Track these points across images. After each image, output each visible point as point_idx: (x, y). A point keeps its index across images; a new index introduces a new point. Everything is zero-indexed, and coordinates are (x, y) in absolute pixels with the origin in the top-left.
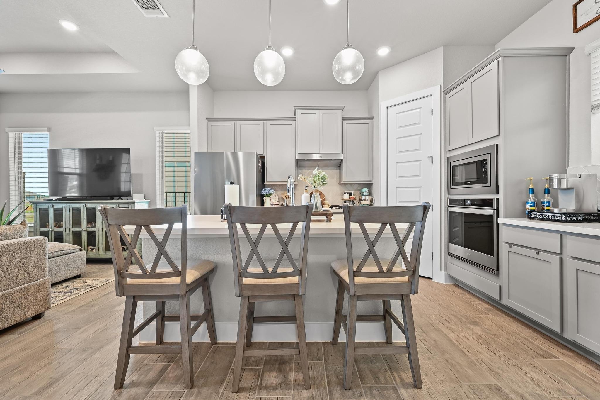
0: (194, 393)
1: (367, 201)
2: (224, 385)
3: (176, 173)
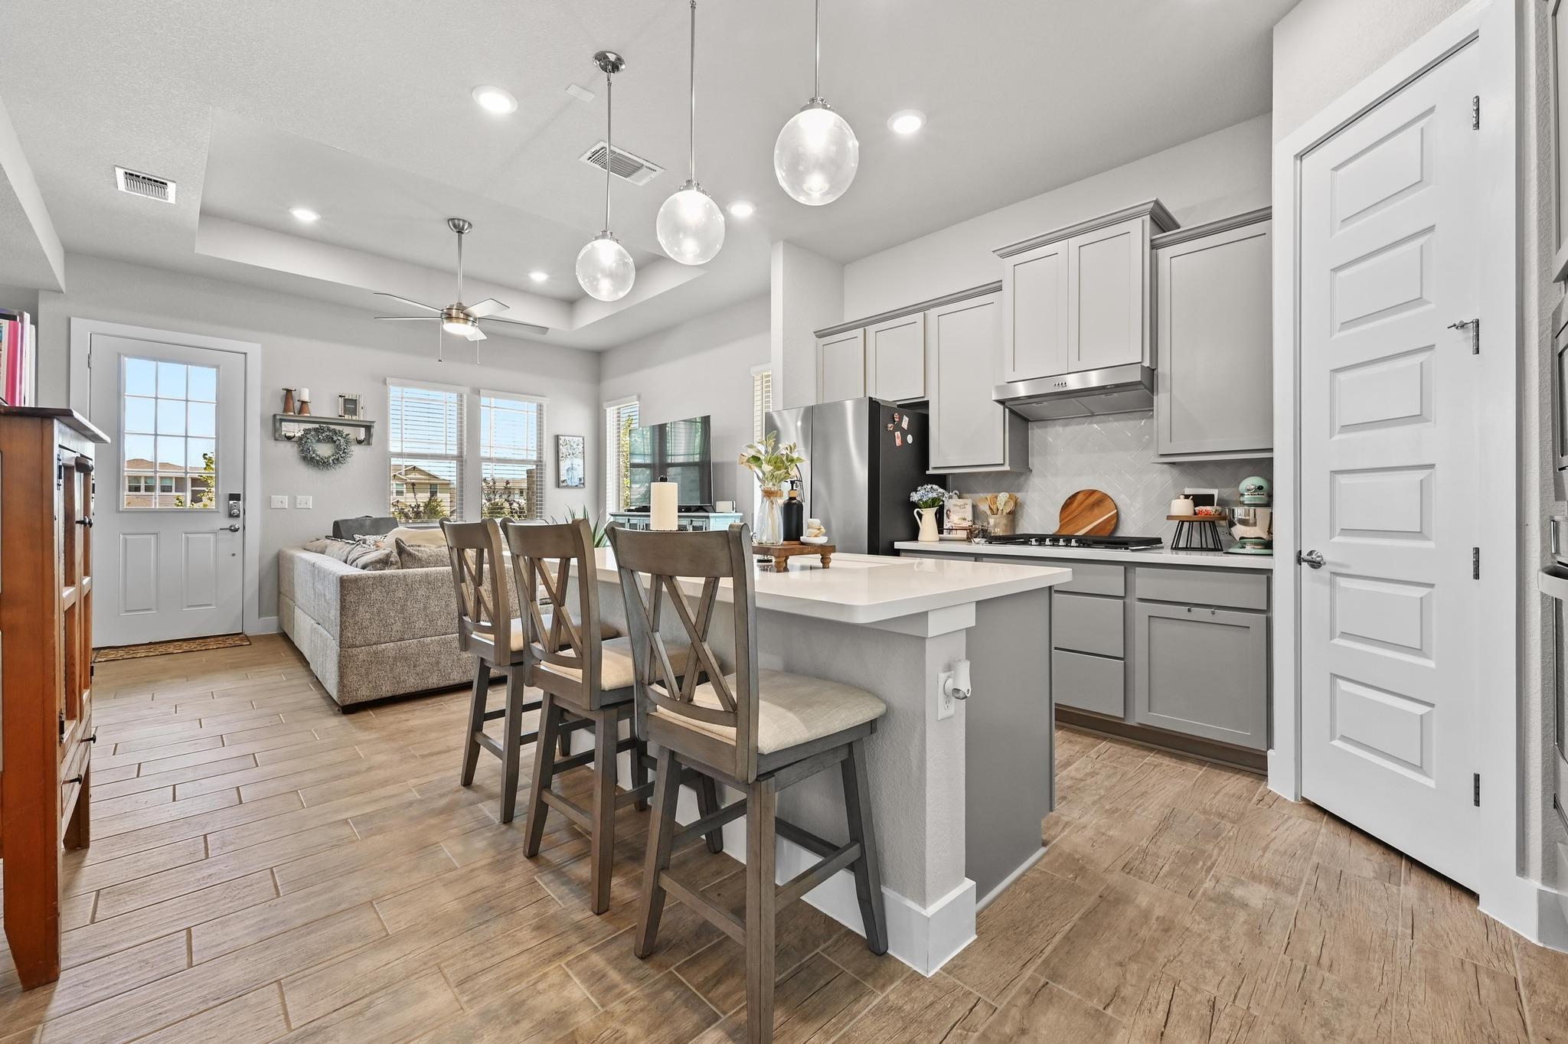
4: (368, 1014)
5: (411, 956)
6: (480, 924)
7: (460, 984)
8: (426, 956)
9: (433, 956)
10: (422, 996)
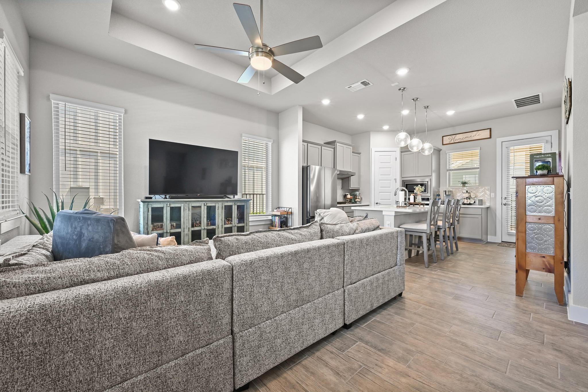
3: (255, 175)
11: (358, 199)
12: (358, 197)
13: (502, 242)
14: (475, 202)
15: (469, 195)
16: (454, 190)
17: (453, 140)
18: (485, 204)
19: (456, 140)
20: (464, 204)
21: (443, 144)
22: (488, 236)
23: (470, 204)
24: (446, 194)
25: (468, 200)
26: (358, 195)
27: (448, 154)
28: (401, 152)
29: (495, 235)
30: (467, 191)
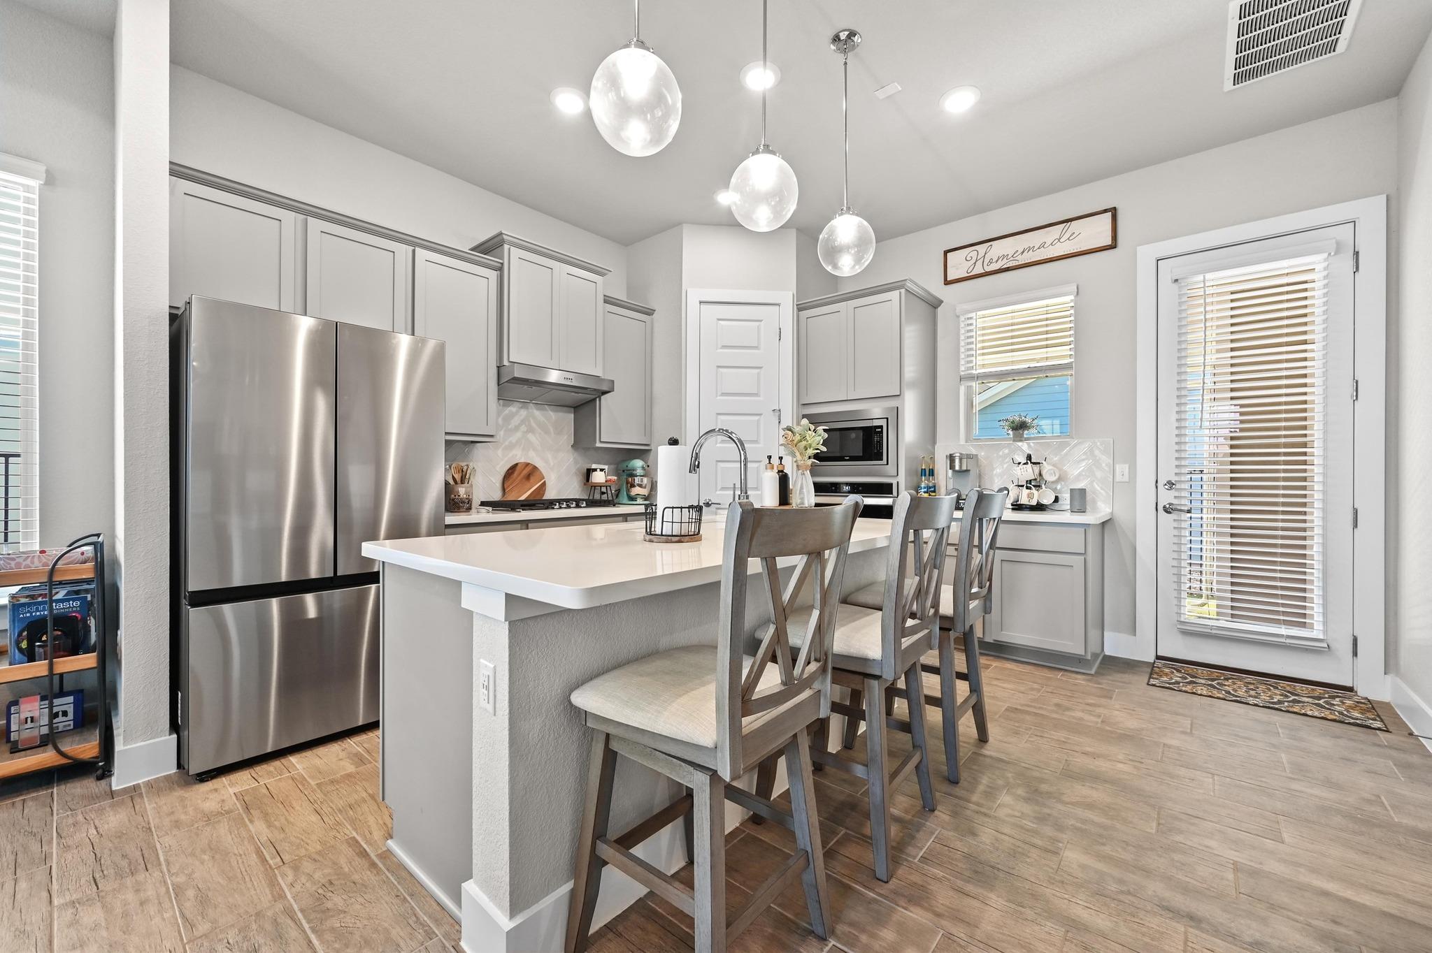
0: (850, 932)
1: (645, 488)
2: (858, 887)
4: (1124, 888)
5: (1066, 896)
6: (998, 869)
7: (1056, 853)
8: (1057, 886)
9: (1053, 881)
10: (1083, 867)
11: (640, 486)
12: (637, 480)
13: (1158, 658)
14: (1057, 500)
15: (1037, 472)
16: (982, 454)
17: (979, 263)
18: (1095, 509)
19: (991, 262)
20: (1018, 507)
21: (947, 282)
22: (1106, 634)
23: (1040, 507)
24: (952, 467)
25: (1034, 490)
26: (639, 472)
27: (962, 318)
28: (800, 310)
29: (1133, 630)
30: (1029, 457)
